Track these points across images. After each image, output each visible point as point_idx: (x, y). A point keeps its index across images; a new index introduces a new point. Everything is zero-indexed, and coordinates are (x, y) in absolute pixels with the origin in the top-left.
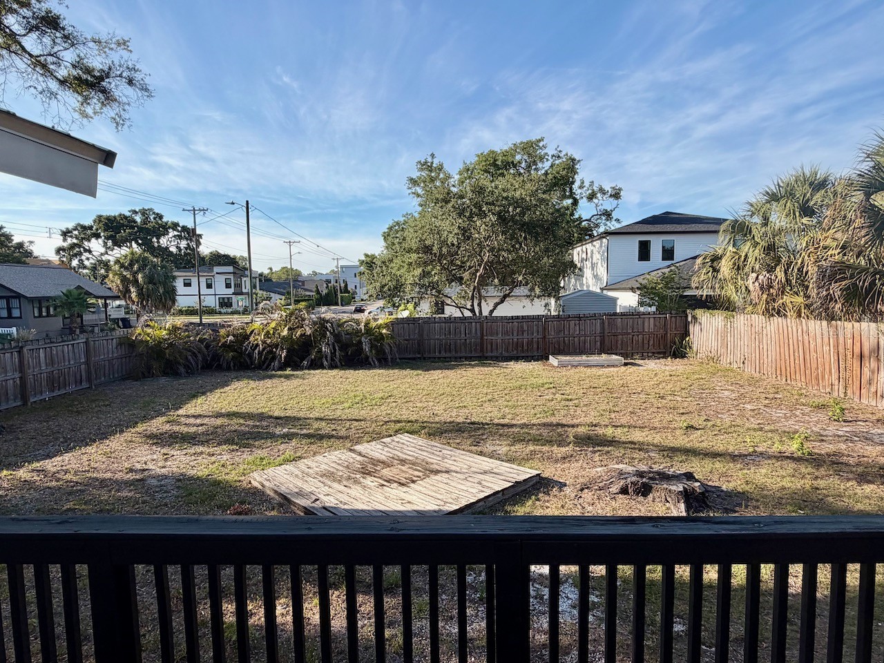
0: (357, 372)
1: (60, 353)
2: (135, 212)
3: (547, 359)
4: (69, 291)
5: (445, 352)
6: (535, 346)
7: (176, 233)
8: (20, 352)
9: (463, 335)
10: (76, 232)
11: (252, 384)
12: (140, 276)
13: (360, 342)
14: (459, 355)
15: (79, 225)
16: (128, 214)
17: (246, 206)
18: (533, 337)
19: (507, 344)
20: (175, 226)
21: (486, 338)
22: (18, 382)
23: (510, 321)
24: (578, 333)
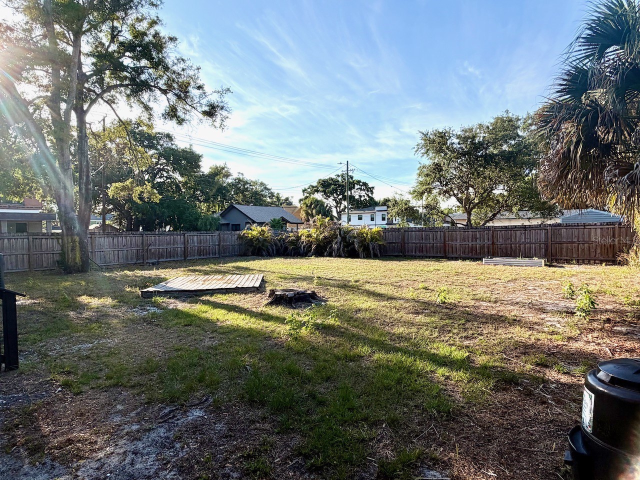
1: (205, 239)
2: (338, 176)
5: (419, 252)
6: (486, 250)
8: (184, 236)
9: (431, 241)
13: (353, 242)
14: (428, 254)
18: (484, 243)
19: (464, 248)
21: (447, 243)
22: (183, 249)
23: (465, 230)
24: (524, 241)
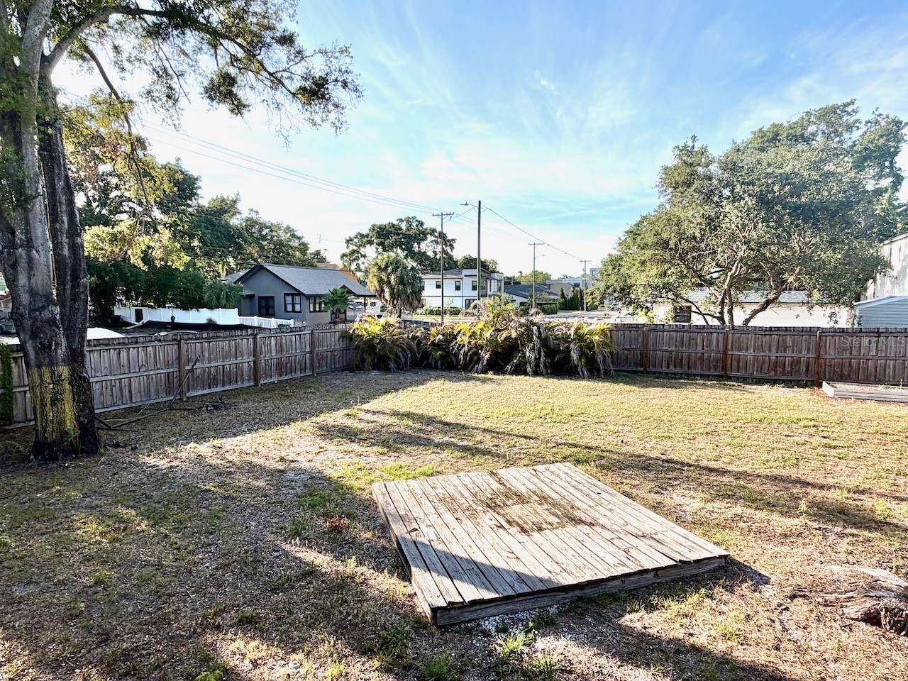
0: (561, 381)
1: (288, 342)
2: (401, 220)
3: (820, 385)
4: (335, 290)
5: (675, 367)
6: (803, 368)
7: (433, 238)
8: (255, 339)
9: (700, 348)
10: (356, 240)
11: (448, 384)
12: (392, 278)
13: (568, 350)
14: (693, 371)
15: (359, 233)
16: (395, 222)
17: (478, 206)
18: (800, 355)
19: (760, 363)
20: (433, 231)
21: (730, 353)
22: (252, 365)
23: (766, 333)
24: (874, 354)
